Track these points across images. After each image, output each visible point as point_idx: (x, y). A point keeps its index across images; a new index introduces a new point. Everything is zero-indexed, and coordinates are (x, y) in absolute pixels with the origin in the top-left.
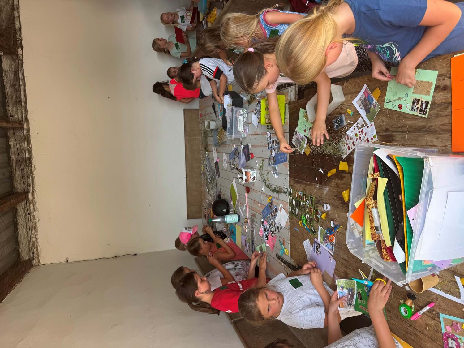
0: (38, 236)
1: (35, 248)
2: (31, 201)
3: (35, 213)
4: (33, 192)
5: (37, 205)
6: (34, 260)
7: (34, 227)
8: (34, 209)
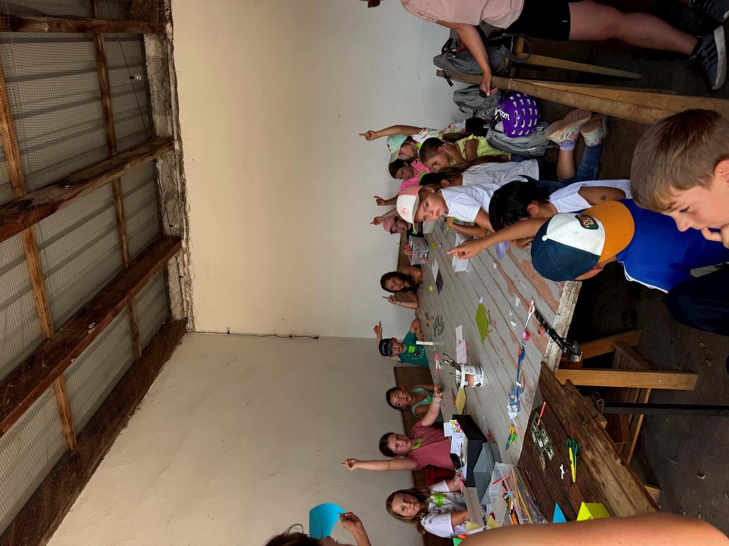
0: (193, 297)
1: (189, 309)
2: (184, 250)
3: (189, 266)
4: (187, 239)
5: (192, 258)
6: (187, 322)
7: (189, 283)
8: (188, 261)
